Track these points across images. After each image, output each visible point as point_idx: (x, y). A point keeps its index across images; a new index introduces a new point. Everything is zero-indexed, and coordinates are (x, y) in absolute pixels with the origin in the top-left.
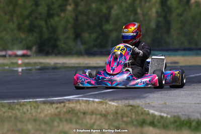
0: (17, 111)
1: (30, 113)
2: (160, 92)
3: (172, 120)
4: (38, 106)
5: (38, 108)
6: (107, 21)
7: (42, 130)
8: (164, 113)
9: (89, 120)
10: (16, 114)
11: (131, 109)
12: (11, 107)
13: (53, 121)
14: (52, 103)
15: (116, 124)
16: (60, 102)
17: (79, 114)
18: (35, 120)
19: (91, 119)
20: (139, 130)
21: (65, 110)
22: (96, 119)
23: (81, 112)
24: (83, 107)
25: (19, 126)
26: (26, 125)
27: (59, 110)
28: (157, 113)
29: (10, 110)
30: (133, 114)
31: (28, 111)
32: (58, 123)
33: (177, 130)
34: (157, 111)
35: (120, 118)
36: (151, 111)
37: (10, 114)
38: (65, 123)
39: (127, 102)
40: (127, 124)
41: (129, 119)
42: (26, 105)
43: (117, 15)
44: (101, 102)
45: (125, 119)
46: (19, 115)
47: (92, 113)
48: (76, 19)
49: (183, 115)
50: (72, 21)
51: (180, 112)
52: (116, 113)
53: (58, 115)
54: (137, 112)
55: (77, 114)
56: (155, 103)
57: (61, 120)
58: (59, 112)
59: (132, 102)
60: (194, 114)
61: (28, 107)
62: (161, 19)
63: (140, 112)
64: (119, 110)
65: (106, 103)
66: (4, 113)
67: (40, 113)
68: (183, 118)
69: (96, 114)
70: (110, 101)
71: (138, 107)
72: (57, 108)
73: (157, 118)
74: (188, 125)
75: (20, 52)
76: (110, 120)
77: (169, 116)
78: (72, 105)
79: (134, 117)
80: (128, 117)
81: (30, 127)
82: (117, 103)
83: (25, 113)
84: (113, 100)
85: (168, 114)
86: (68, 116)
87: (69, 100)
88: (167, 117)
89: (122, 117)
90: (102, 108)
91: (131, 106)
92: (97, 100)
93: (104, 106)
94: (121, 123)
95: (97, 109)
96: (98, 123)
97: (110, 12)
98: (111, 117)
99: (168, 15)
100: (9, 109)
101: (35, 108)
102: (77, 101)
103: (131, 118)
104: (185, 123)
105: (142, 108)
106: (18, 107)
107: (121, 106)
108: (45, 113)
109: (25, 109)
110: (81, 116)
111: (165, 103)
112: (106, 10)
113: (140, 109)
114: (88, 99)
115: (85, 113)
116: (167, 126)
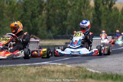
0: (15, 71)
1: (23, 72)
2: (95, 59)
5: (27, 69)
6: (65, 19)
8: (98, 71)
10: (14, 73)
11: (79, 69)
12: (11, 69)
13: (35, 77)
14: (35, 66)
16: (39, 65)
17: (50, 72)
18: (25, 76)
19: (56, 75)
20: (83, 81)
21: (42, 70)
22: (59, 75)
24: (52, 68)
25: (16, 79)
26: (20, 79)
27: (38, 70)
28: (93, 71)
30: (80, 72)
31: (21, 71)
32: (38, 77)
33: (105, 80)
34: (94, 70)
36: (90, 70)
37: (11, 73)
38: (42, 77)
39: (76, 65)
41: (78, 75)
42: (20, 68)
43: (71, 16)
44: (62, 65)
45: (76, 75)
46: (16, 73)
47: (57, 71)
48: (48, 18)
50: (45, 20)
51: (107, 70)
52: (71, 71)
53: (37, 73)
55: (48, 72)
56: (93, 65)
57: (39, 75)
58: (39, 71)
59: (79, 65)
60: (114, 71)
61: (22, 68)
62: (95, 18)
63: (84, 71)
64: (73, 69)
66: (8, 72)
67: (28, 72)
68: (108, 73)
69: (59, 72)
70: (67, 65)
71: (83, 68)
72: (37, 69)
73: (93, 74)
74: (111, 77)
76: (67, 75)
77: (100, 73)
78: (45, 67)
79: (80, 73)
80: (77, 73)
81: (22, 79)
82: (71, 65)
83: (19, 72)
84: (69, 64)
85: (100, 71)
86: (44, 73)
87: (44, 65)
89: (74, 73)
90: (63, 69)
91: (79, 67)
92: (60, 64)
93: (64, 67)
94: (73, 77)
95: (59, 69)
97: (67, 14)
98: (68, 73)
99: (99, 16)
100: (10, 70)
101: (25, 69)
102: (49, 65)
104: (109, 76)
105: (85, 68)
106: (15, 68)
107: (73, 67)
108: (31, 71)
109: (19, 70)
110: (51, 73)
111: (98, 65)
112: (65, 13)
113: (84, 68)
114: (55, 64)
115: (53, 72)
116: (99, 78)
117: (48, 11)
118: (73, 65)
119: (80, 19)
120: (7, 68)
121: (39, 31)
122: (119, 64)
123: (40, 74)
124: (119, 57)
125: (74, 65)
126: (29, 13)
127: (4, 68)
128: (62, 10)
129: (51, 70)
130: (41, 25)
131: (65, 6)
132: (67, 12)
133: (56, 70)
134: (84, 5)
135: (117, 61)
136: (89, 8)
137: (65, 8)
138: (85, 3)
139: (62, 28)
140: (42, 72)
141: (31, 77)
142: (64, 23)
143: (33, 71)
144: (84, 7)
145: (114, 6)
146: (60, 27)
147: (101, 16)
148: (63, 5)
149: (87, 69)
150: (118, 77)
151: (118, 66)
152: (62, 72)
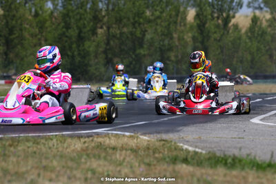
0: (42, 146)
1: (56, 148)
2: (195, 125)
3: (207, 156)
4: (65, 140)
5: (64, 143)
6: (141, 46)
7: (68, 167)
8: (199, 148)
9: (118, 156)
10: (41, 149)
11: (164, 144)
12: (36, 142)
13: (80, 157)
14: (79, 137)
15: (147, 161)
17: (108, 149)
18: (61, 156)
19: (121, 155)
20: (171, 168)
21: (93, 144)
22: (126, 155)
23: (110, 148)
24: (113, 142)
25: (44, 163)
26: (52, 161)
27: (86, 145)
28: (190, 149)
29: (34, 145)
30: (166, 150)
31: (54, 145)
32: (85, 159)
33: (212, 167)
34: (191, 146)
35: (152, 154)
36: (186, 147)
37: (35, 149)
38: (93, 160)
39: (159, 136)
40: (159, 160)
41: (161, 155)
42: (52, 140)
43: (152, 39)
44: (131, 137)
45: (157, 155)
46: (44, 150)
47: (122, 148)
48: (108, 44)
49: (219, 150)
51: (215, 147)
52: (148, 148)
53: (84, 150)
54: (170, 147)
55: (105, 149)
56: (190, 138)
57: (88, 155)
58: (87, 147)
59: (164, 136)
60: (230, 149)
61: (55, 140)
62: (198, 45)
63: (173, 147)
64: (151, 145)
65: (137, 137)
66: (28, 147)
67: (67, 148)
68: (218, 154)
69: (126, 150)
70: (141, 135)
71: (171, 142)
72: (85, 142)
73: (191, 154)
74: (224, 162)
76: (141, 156)
77: (204, 152)
78: (100, 140)
79: (166, 153)
80: (160, 152)
81: (55, 163)
82: (149, 137)
83: (50, 148)
84: (144, 134)
85: (202, 149)
86: (96, 152)
87: (98, 134)
88: (201, 153)
89: (154, 153)
90: (133, 143)
91: (164, 140)
92: (127, 134)
93: (135, 141)
94: (152, 159)
95: (126, 144)
96: (128, 159)
97: (144, 35)
98: (141, 153)
99: (205, 40)
100: (34, 143)
101: (61, 142)
102: (107, 135)
103: (163, 154)
104: (220, 159)
105: (175, 143)
106: (43, 141)
107: (153, 140)
108: (72, 147)
109: (51, 143)
110: (110, 151)
111: (200, 137)
112: (140, 33)
113: (173, 143)
114: (119, 133)
115: (114, 148)
116: (201, 163)
117: (108, 28)
118: (152, 135)
119: (169, 44)
120: (27, 140)
121: (91, 66)
122: (240, 136)
123: (88, 152)
124: (241, 123)
125: (155, 135)
126: (73, 33)
127: (22, 140)
129: (111, 146)
131: (141, 20)
132: (144, 32)
133: (120, 145)
134: (177, 20)
135: (237, 129)
136: (185, 25)
137: (140, 24)
138: (177, 15)
139: (134, 62)
140: (93, 148)
141: (72, 160)
142: (138, 51)
143: (76, 146)
144: (175, 23)
145: (233, 21)
146: (131, 60)
147: (208, 40)
148: (137, 19)
149: (178, 144)
150: (237, 161)
151: (238, 139)
152: (131, 150)
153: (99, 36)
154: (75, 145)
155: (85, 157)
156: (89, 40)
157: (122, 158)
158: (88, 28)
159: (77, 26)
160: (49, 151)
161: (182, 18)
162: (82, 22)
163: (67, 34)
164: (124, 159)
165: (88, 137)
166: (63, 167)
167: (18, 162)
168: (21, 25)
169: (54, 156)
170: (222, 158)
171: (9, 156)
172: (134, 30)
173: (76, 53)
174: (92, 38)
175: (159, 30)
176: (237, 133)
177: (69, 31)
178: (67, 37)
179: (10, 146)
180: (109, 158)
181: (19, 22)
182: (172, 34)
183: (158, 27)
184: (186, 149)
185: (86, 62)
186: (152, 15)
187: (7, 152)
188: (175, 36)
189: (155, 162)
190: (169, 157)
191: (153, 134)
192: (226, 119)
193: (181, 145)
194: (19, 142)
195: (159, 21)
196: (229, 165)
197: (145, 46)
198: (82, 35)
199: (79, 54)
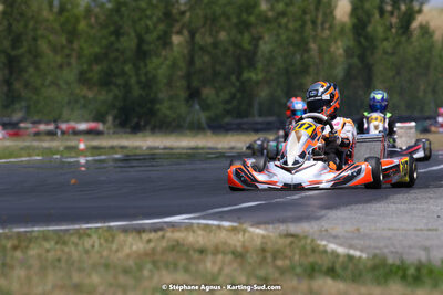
0: (73, 249)
1: (98, 252)
2: (348, 207)
3: (370, 264)
4: (113, 237)
5: (112, 241)
6: (252, 64)
7: (118, 286)
8: (356, 249)
9: (210, 265)
10: (70, 254)
11: (292, 243)
12: (61, 239)
13: (140, 268)
14: (140, 231)
15: (261, 272)
16: (156, 229)
17: (191, 252)
18: (107, 266)
19: (214, 263)
20: (304, 285)
21: (164, 244)
22: (223, 262)
23: (195, 250)
24: (197, 239)
25: (76, 278)
26: (89, 275)
27: (152, 245)
28: (341, 250)
29: (58, 247)
30: (297, 251)
31: (93, 246)
32: (151, 271)
33: (379, 284)
34: (341, 245)
35: (269, 259)
36: (332, 246)
37: (59, 253)
38: (164, 272)
39: (282, 228)
40: (282, 271)
41: (287, 262)
42: (89, 236)
43: (272, 51)
44: (234, 229)
45: (279, 263)
46: (75, 255)
47: (217, 251)
48: (191, 62)
49: (392, 252)
50: (182, 64)
51: (386, 247)
52: (264, 250)
54: (304, 248)
55: (187, 252)
56: (339, 230)
57: (154, 263)
58: (153, 249)
59: (293, 228)
60: (413, 251)
61: (95, 237)
63: (309, 248)
64: (270, 244)
65: (244, 231)
66: (48, 251)
67: (117, 251)
68: (390, 261)
69: (224, 253)
70: (252, 226)
71: (306, 237)
72: (149, 241)
73: (341, 259)
74: (400, 273)
75: (83, 126)
76: (250, 264)
77: (364, 256)
78: (178, 235)
79: (297, 257)
80: (285, 257)
81: (95, 279)
82: (266, 229)
83: (87, 252)
84: (257, 224)
85: (362, 251)
86: (170, 257)
87: (173, 225)
88: (360, 258)
89: (274, 258)
90: (236, 241)
91: (293, 236)
92: (226, 224)
93: (240, 236)
94: (271, 270)
95: (225, 243)
96: (227, 270)
97: (256, 46)
98: (252, 258)
99: (368, 53)
100: (57, 243)
101: (106, 240)
102: (189, 227)
103: (291, 259)
104: (394, 269)
105: (313, 240)
106: (74, 239)
107: (273, 235)
108: (127, 250)
109: (88, 243)
110: (196, 256)
111: (358, 230)
112: (250, 43)
113: (309, 241)
114: (210, 222)
115: (202, 251)
116: (360, 275)
117: (193, 34)
118: (271, 227)
119: (303, 62)
120: (46, 238)
122: (430, 227)
123: (155, 258)
124: (431, 201)
125: (276, 226)
126: (128, 43)
127: (37, 238)
128: (241, 33)
129: (197, 246)
130: (169, 84)
131: (252, 19)
132: (256, 40)
133: (213, 245)
134: (316, 17)
135: (425, 214)
136: (331, 28)
137: (248, 26)
138: (317, 9)
139: (239, 95)
140: (164, 250)
141: (126, 271)
142: (246, 75)
143: (134, 248)
144: (314, 23)
145: (420, 19)
146: (233, 90)
147: (372, 53)
148: (244, 16)
149: (319, 242)
150: (424, 271)
151: (426, 232)
152: (233, 253)
153: (175, 48)
154: (131, 245)
155: (149, 266)
156: (158, 56)
157: (216, 269)
158: (155, 35)
159: (135, 31)
160: (85, 256)
161: (325, 15)
162: (142, 23)
163: (117, 46)
164: (221, 270)
165: (156, 230)
166: (111, 285)
167: (29, 278)
168: (35, 29)
169: (94, 267)
170: (398, 268)
171: (12, 267)
172: (239, 37)
173: (133, 80)
174: (164, 53)
175: (283, 37)
176: (425, 221)
177: (122, 39)
178: (117, 50)
179: (15, 248)
180: (193, 268)
181: (31, 24)
182: (307, 44)
183: (281, 31)
184: (333, 252)
185: (152, 96)
186: (272, 9)
187: (8, 260)
188: (313, 46)
189: (277, 275)
190: (301, 265)
191: (273, 223)
192: (406, 196)
193: (324, 243)
194: (30, 240)
195: (284, 20)
196: (410, 279)
197: (260, 65)
198: (145, 47)
199: (139, 82)
